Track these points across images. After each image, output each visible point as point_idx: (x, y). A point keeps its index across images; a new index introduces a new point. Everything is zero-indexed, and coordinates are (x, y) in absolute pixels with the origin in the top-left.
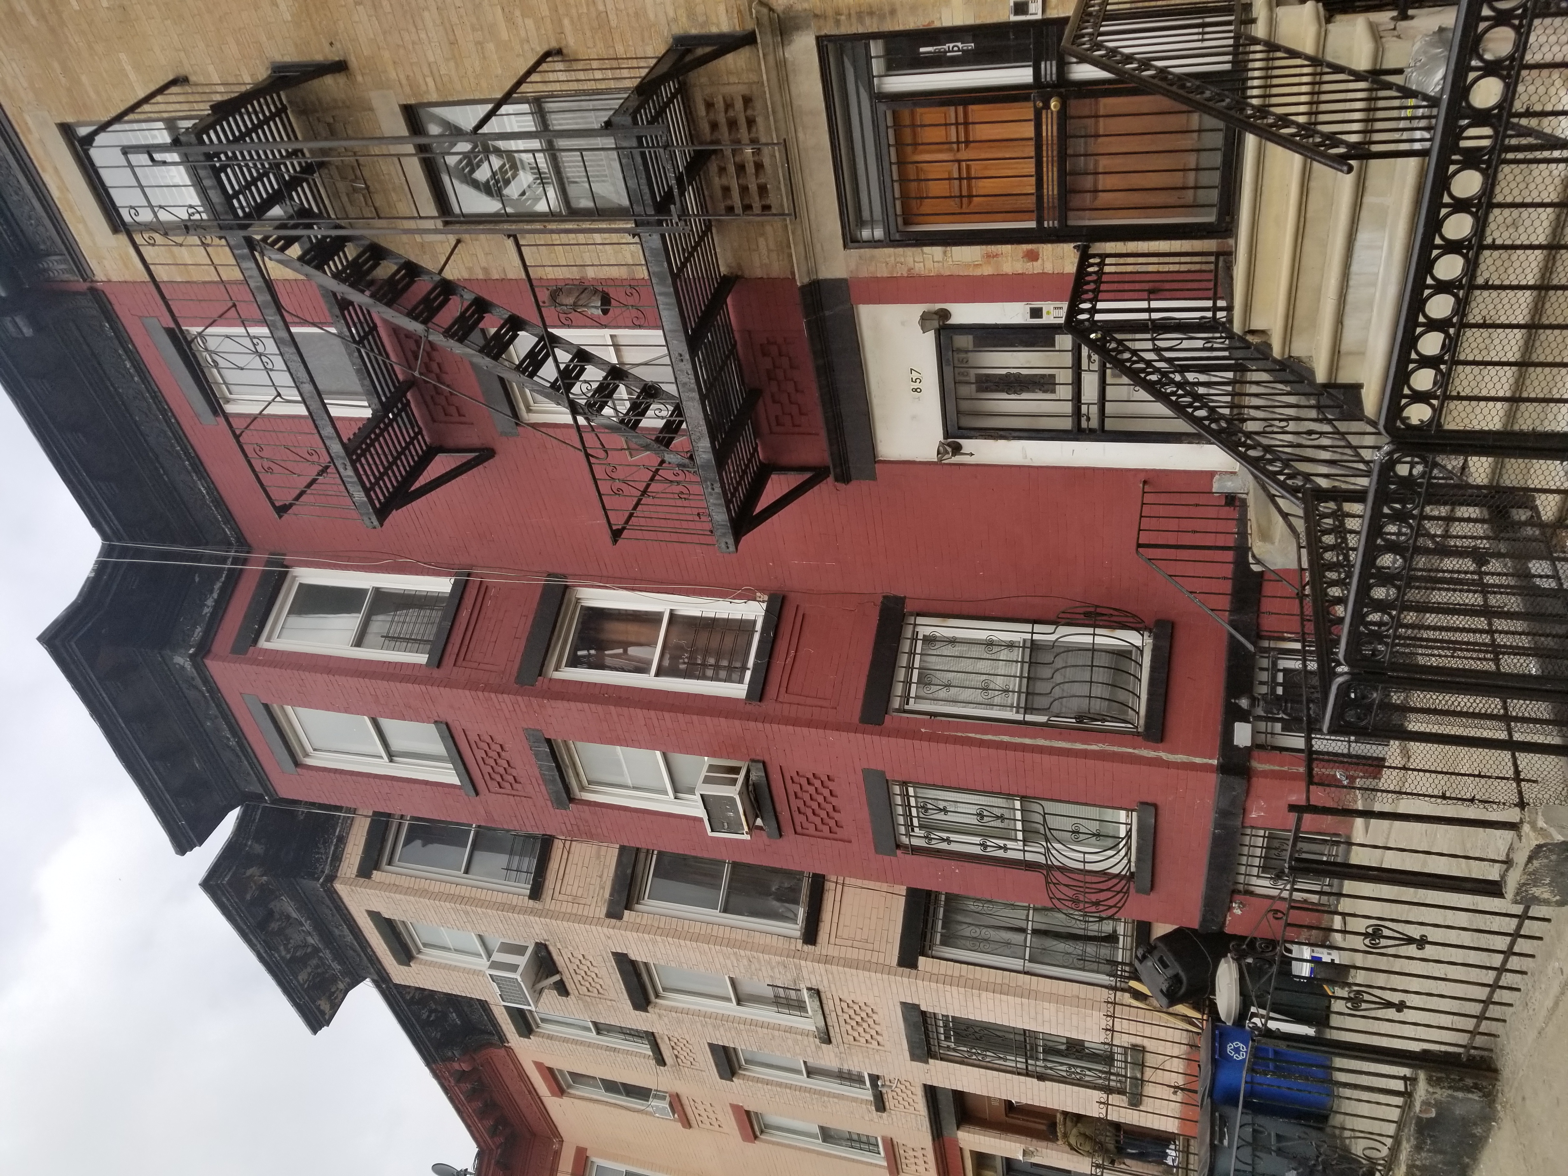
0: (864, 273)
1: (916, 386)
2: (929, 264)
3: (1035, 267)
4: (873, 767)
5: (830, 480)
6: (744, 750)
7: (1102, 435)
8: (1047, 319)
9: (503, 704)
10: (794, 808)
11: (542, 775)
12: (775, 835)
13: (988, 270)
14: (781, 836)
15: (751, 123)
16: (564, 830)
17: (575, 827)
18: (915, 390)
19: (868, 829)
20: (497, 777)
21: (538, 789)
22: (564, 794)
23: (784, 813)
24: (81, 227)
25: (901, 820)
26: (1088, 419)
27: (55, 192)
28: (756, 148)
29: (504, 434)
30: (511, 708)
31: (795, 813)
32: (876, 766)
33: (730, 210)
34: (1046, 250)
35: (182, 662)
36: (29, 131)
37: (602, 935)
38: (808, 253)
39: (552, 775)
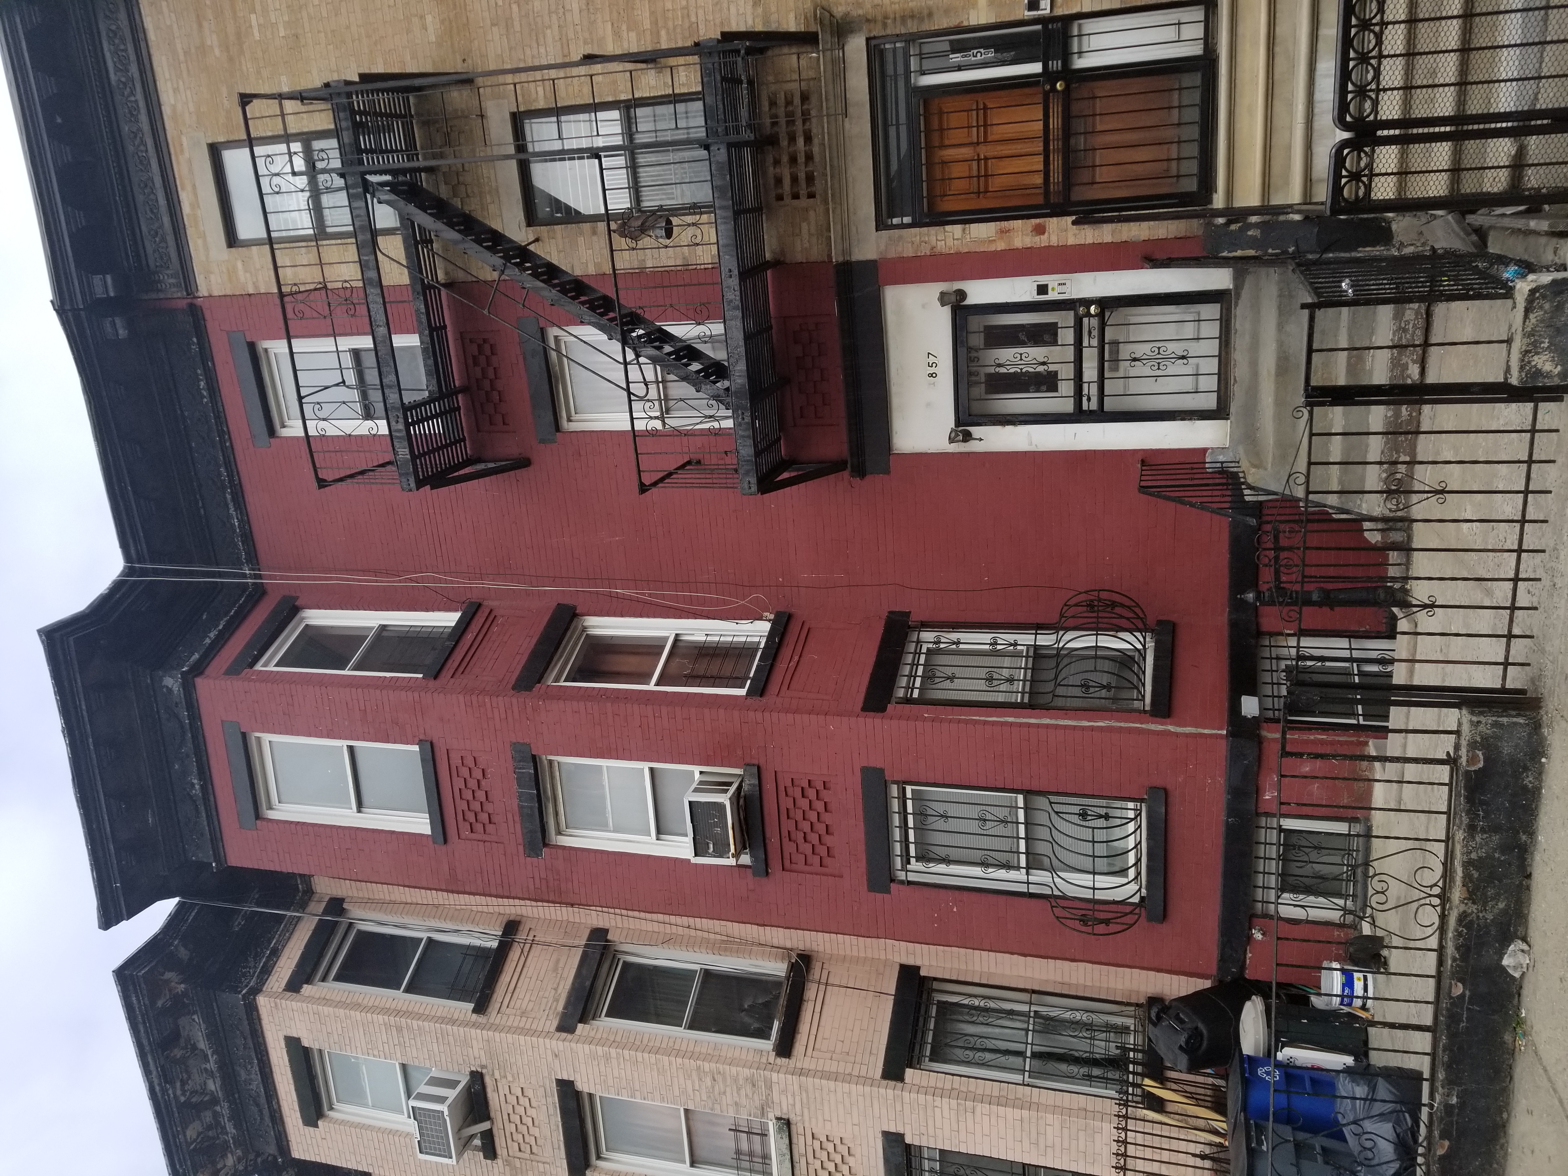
0: (892, 254)
1: (931, 370)
2: (950, 242)
3: (1042, 241)
4: (872, 764)
5: (846, 474)
6: (740, 753)
7: (1101, 416)
8: (1052, 296)
9: (496, 711)
10: (785, 833)
11: (521, 808)
12: (763, 868)
13: (1001, 246)
14: (767, 873)
15: (806, 117)
16: (532, 887)
17: (544, 882)
18: (931, 375)
19: (863, 857)
20: (471, 817)
21: (512, 830)
22: (539, 835)
23: (773, 840)
24: (200, 242)
25: (897, 849)
26: (1089, 399)
27: (186, 209)
28: (808, 139)
29: (542, 441)
30: (503, 716)
31: (786, 840)
32: (876, 762)
33: (780, 198)
34: (1053, 223)
35: (172, 683)
36: (182, 151)
37: (549, 1052)
38: (845, 236)
39: (531, 808)
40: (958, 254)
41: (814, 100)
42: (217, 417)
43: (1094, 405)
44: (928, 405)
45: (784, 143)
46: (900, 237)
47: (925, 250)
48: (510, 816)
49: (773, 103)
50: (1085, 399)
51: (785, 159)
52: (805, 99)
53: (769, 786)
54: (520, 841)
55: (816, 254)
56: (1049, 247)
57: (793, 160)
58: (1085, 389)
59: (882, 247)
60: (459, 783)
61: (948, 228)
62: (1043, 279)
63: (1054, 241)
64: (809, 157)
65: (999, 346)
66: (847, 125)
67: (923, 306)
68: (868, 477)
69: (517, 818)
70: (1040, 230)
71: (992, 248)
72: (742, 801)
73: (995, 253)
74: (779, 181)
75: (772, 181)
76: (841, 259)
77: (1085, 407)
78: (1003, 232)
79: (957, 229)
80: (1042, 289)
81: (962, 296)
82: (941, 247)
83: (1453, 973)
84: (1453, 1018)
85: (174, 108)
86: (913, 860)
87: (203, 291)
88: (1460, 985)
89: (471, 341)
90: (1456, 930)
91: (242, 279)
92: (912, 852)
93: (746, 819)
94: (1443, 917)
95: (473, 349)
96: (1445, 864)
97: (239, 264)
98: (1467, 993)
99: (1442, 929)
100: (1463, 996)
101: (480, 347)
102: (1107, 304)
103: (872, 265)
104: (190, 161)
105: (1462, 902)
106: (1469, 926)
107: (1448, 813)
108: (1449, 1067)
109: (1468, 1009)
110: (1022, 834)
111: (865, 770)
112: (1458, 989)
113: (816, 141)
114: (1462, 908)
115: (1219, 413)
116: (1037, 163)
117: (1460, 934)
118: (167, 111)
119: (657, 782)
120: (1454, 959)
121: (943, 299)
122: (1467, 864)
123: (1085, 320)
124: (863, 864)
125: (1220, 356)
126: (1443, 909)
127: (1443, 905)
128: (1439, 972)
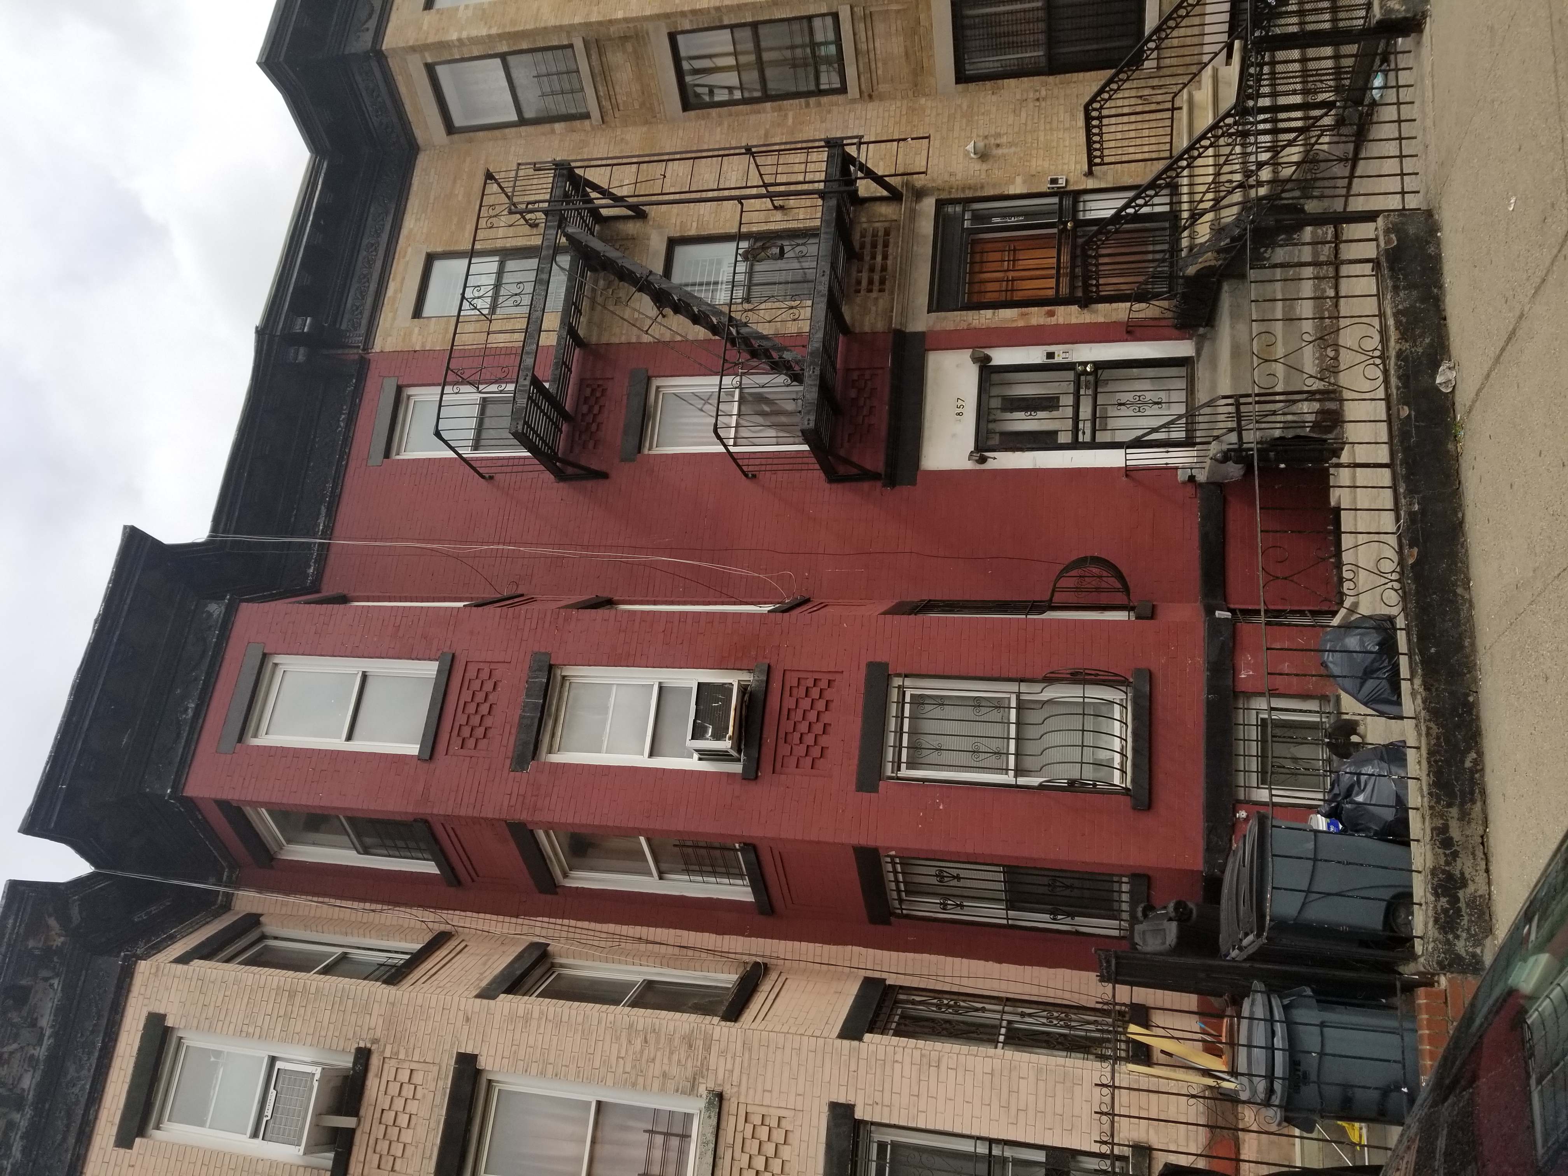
0: (938, 328)
1: (959, 411)
2: (983, 321)
3: (1052, 321)
4: (878, 660)
5: (879, 484)
6: (753, 653)
7: (1093, 445)
8: (1058, 359)
9: (528, 621)
10: (782, 735)
11: (522, 717)
12: (752, 774)
13: (1021, 324)
14: (756, 777)
15: (886, 245)
16: (506, 804)
17: (521, 799)
18: (958, 414)
19: (856, 753)
20: (466, 732)
21: (504, 742)
22: (532, 747)
23: (769, 740)
24: (391, 315)
25: (890, 754)
26: (1084, 433)
27: (390, 292)
28: (885, 257)
29: (623, 460)
30: (534, 626)
31: (781, 742)
32: (881, 657)
33: (858, 291)
34: (1061, 310)
35: (215, 609)
36: (404, 256)
37: (461, 1013)
38: (904, 313)
39: (532, 718)
40: (988, 329)
41: (893, 234)
42: (345, 440)
43: (1088, 438)
44: (954, 436)
45: (867, 258)
46: (945, 318)
47: (964, 326)
48: (508, 727)
49: (863, 236)
50: (1080, 433)
51: (866, 268)
52: (887, 233)
53: (776, 685)
54: (510, 754)
55: (880, 326)
56: (1057, 325)
57: (872, 270)
58: (1081, 425)
59: (931, 323)
60: (466, 696)
61: (982, 312)
62: (1050, 349)
63: (1061, 321)
64: (884, 269)
65: (1012, 410)
66: (915, 248)
67: (957, 366)
68: (898, 487)
69: (514, 731)
70: (1051, 314)
71: (1014, 325)
72: (746, 697)
73: (1017, 328)
74: (859, 283)
75: (853, 281)
76: (899, 327)
77: (1080, 440)
78: (1023, 315)
79: (989, 313)
80: (1050, 355)
81: (988, 358)
82: (976, 323)
83: (1398, 400)
84: (1405, 435)
85: (411, 230)
86: (903, 766)
87: (377, 348)
88: (1406, 408)
89: (588, 386)
90: (1396, 364)
91: (414, 339)
92: (904, 758)
93: (747, 716)
94: (1386, 372)
95: (588, 391)
96: (1381, 332)
97: (416, 330)
98: (1413, 413)
99: (1386, 381)
100: (1409, 415)
101: (593, 391)
102: (1100, 366)
103: (922, 335)
104: (408, 262)
105: (1397, 342)
106: (1405, 360)
107: (1378, 295)
108: (1407, 479)
109: (1416, 426)
110: (1013, 734)
111: (871, 665)
112: (1405, 411)
113: (890, 257)
114: (1398, 347)
115: (1188, 442)
116: (1052, 283)
117: (1400, 367)
118: (404, 232)
119: (662, 702)
120: (1398, 388)
121: (975, 360)
122: (1395, 315)
123: (1083, 378)
124: (856, 761)
125: (1187, 402)
126: (1385, 366)
127: (1384, 363)
128: (1389, 415)
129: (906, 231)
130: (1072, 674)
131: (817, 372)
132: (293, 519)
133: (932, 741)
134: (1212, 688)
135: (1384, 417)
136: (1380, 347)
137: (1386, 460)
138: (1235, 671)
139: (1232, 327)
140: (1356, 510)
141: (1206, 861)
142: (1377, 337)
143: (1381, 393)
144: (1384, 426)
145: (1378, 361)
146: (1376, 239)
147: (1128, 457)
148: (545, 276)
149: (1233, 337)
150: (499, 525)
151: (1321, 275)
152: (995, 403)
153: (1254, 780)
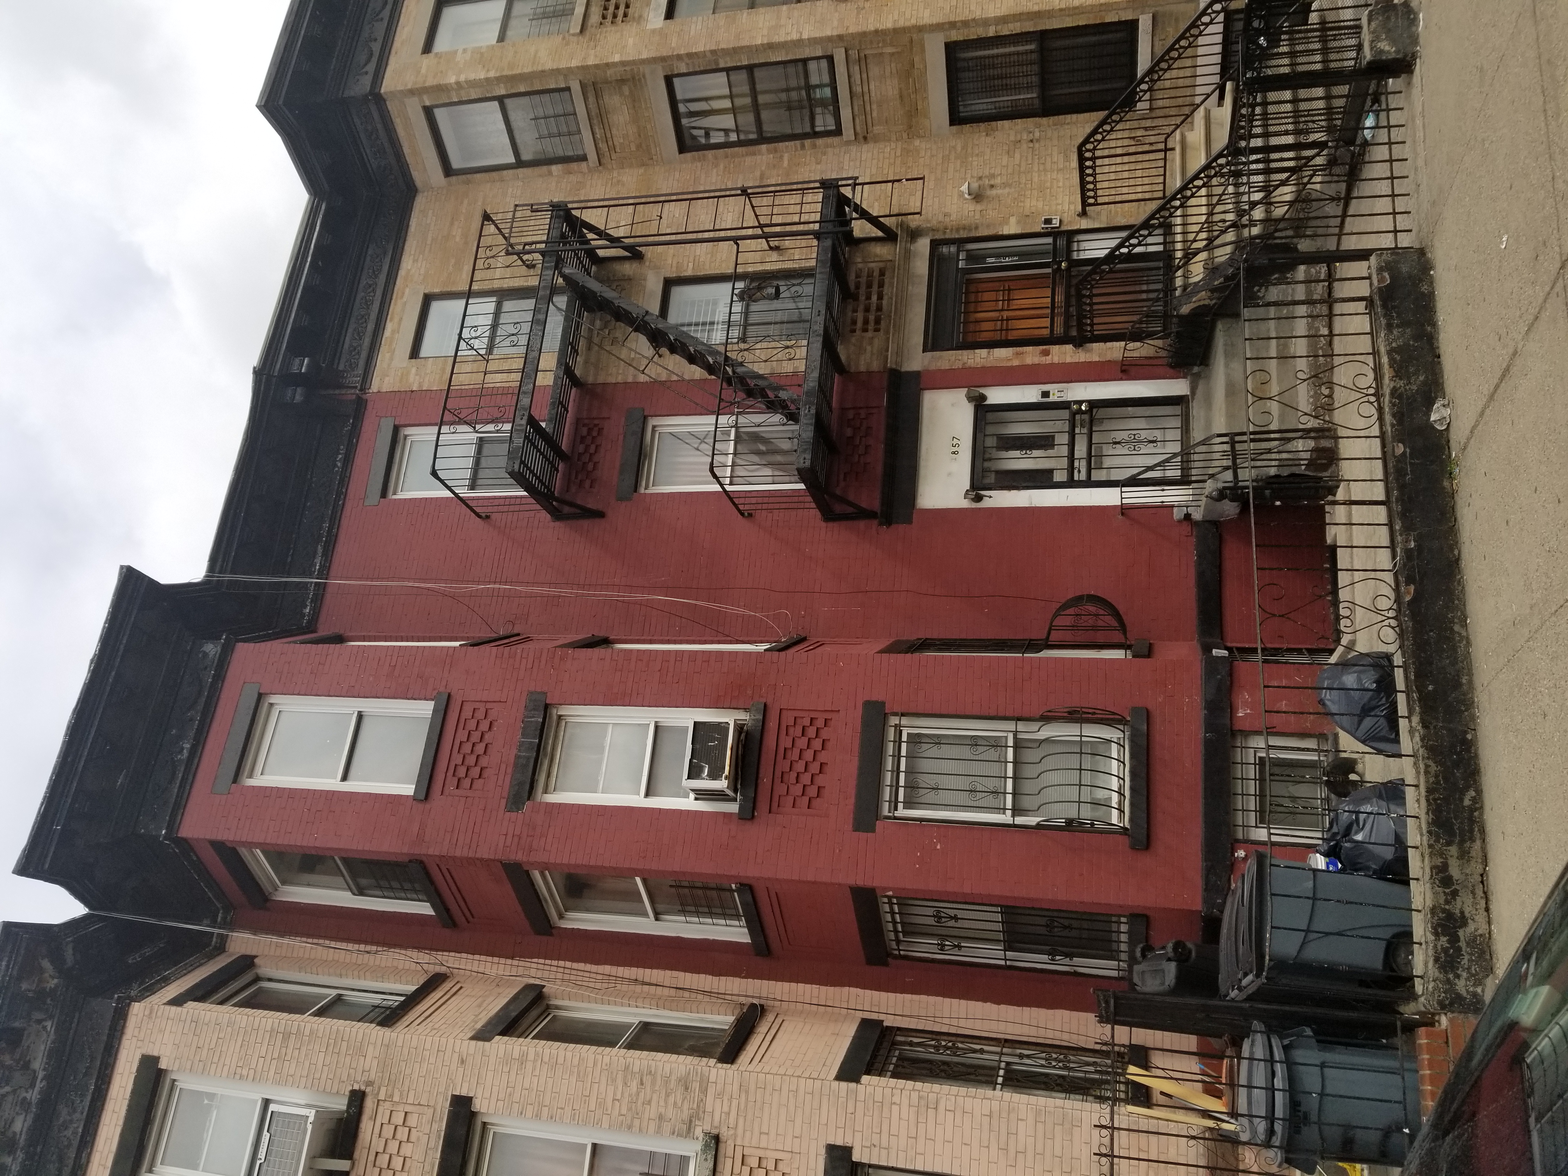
0: (933, 367)
1: (954, 449)
2: (978, 360)
3: (1048, 360)
4: (874, 699)
5: (875, 522)
6: (749, 692)
7: (1089, 483)
8: (1053, 398)
9: (524, 661)
10: (778, 774)
11: (517, 757)
12: (748, 814)
13: (1016, 363)
14: (753, 817)
15: (881, 285)
16: (501, 845)
17: (516, 839)
18: (954, 453)
19: (852, 791)
20: (462, 771)
21: (500, 782)
22: (527, 787)
23: (765, 781)
24: (388, 355)
25: (887, 794)
26: (1079, 471)
27: (387, 333)
28: (880, 297)
29: (620, 499)
30: (530, 666)
31: (778, 780)
32: (877, 696)
33: (854, 331)
34: (1055, 349)
35: (211, 649)
36: (402, 297)
37: (456, 1056)
38: (899, 353)
39: (528, 758)
40: (983, 368)
41: (887, 274)
42: (342, 481)
43: (1083, 476)
44: (949, 474)
45: (862, 298)
46: (941, 357)
47: (959, 365)
48: (503, 766)
49: (858, 276)
50: (1076, 472)
51: (861, 307)
52: (882, 273)
53: (772, 724)
54: (505, 794)
55: (876, 366)
56: (1052, 364)
57: (867, 310)
58: (1076, 464)
59: (926, 363)
60: (462, 736)
61: (977, 351)
62: (1045, 387)
63: (1056, 360)
64: (879, 308)
65: (1007, 449)
66: (910, 288)
67: (953, 405)
68: (893, 526)
69: (510, 770)
70: (1046, 353)
71: (1009, 364)
72: (743, 736)
73: (1012, 367)
74: (854, 322)
75: (849, 321)
76: (894, 366)
77: (1076, 478)
78: (1017, 354)
79: (983, 352)
80: (1045, 394)
81: (983, 398)
82: (971, 363)
83: (1393, 437)
84: (1400, 472)
85: (409, 271)
86: (900, 806)
87: (374, 388)
88: (1401, 445)
89: (584, 425)
90: (1390, 402)
91: (411, 380)
92: (901, 798)
93: (744, 756)
94: (1380, 410)
95: (584, 431)
96: (1375, 370)
97: (414, 370)
98: (1408, 450)
99: (1381, 419)
100: (1404, 453)
101: (590, 430)
102: (1094, 404)
103: (917, 375)
104: (405, 303)
105: (1391, 380)
106: (1400, 397)
107: (1371, 333)
108: (1403, 516)
109: (1411, 464)
110: (1010, 773)
111: (868, 704)
112: (1400, 449)
113: (886, 298)
114: (1392, 384)
115: (1184, 481)
116: (1047, 322)
117: (1394, 405)
118: (402, 273)
119: (658, 742)
120: (1393, 425)
121: (970, 399)
122: (1389, 353)
123: (1078, 417)
124: (852, 801)
125: (1182, 441)
126: (1379, 404)
127: (1378, 400)
128: (1384, 453)
129: (901, 272)
130: (1069, 713)
131: (813, 411)
132: (289, 559)
133: (931, 780)
134: (1210, 726)
135: (1379, 455)
136: (1374, 385)
137: (1382, 497)
138: (1232, 710)
139: (1227, 366)
140: (1352, 547)
141: (1205, 901)
142: (1371, 375)
143: (1376, 431)
144: (1379, 464)
145: (1373, 399)
146: (1369, 278)
147: (1124, 495)
148: (541, 317)
149: (1228, 375)
150: (496, 565)
151: (1315, 313)
152: (991, 442)
153: (1252, 818)
